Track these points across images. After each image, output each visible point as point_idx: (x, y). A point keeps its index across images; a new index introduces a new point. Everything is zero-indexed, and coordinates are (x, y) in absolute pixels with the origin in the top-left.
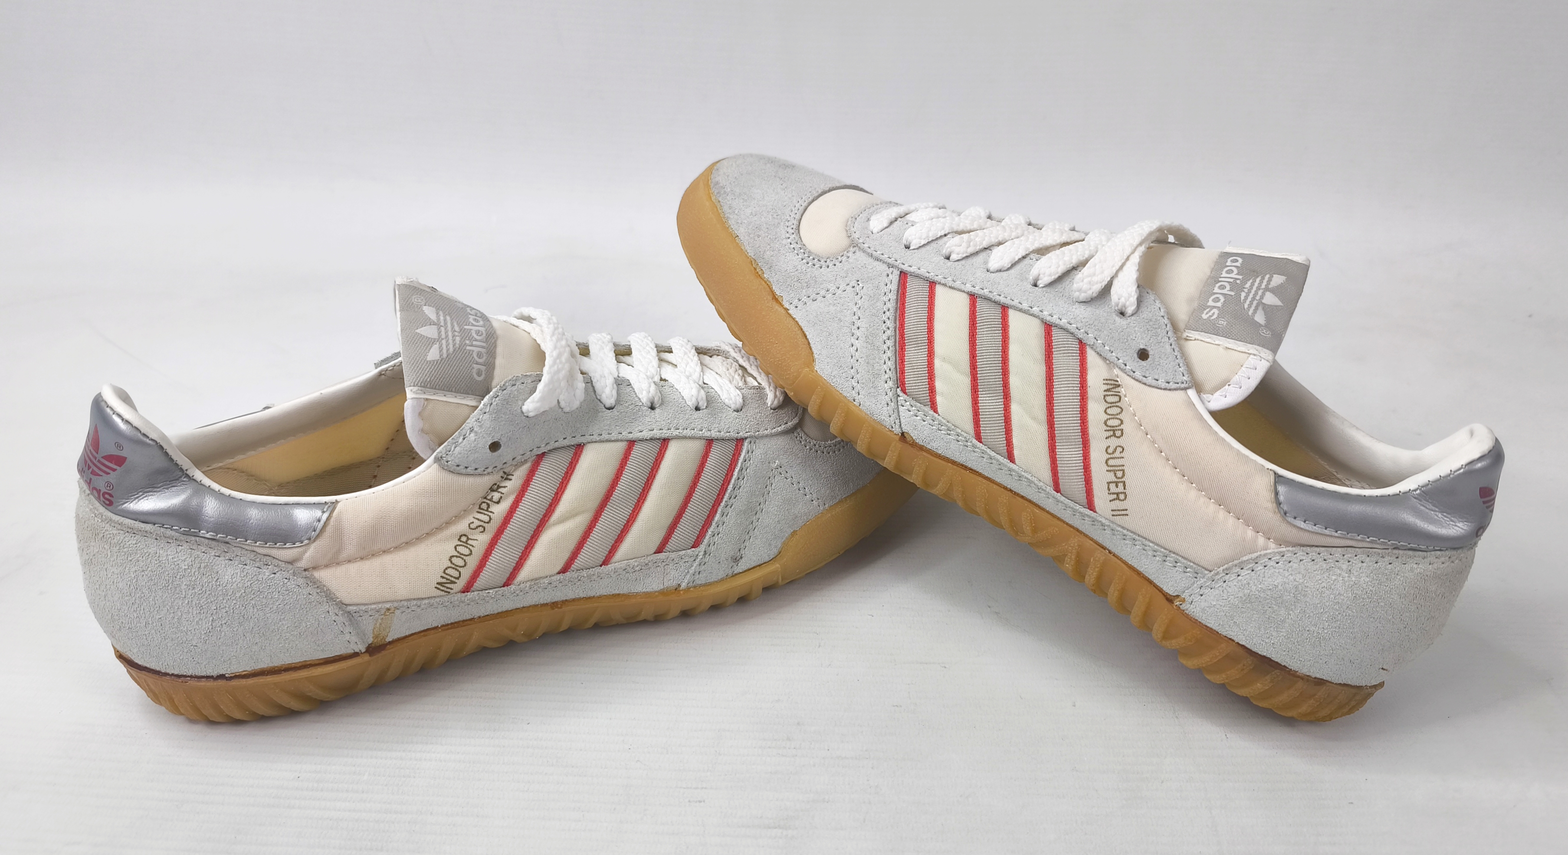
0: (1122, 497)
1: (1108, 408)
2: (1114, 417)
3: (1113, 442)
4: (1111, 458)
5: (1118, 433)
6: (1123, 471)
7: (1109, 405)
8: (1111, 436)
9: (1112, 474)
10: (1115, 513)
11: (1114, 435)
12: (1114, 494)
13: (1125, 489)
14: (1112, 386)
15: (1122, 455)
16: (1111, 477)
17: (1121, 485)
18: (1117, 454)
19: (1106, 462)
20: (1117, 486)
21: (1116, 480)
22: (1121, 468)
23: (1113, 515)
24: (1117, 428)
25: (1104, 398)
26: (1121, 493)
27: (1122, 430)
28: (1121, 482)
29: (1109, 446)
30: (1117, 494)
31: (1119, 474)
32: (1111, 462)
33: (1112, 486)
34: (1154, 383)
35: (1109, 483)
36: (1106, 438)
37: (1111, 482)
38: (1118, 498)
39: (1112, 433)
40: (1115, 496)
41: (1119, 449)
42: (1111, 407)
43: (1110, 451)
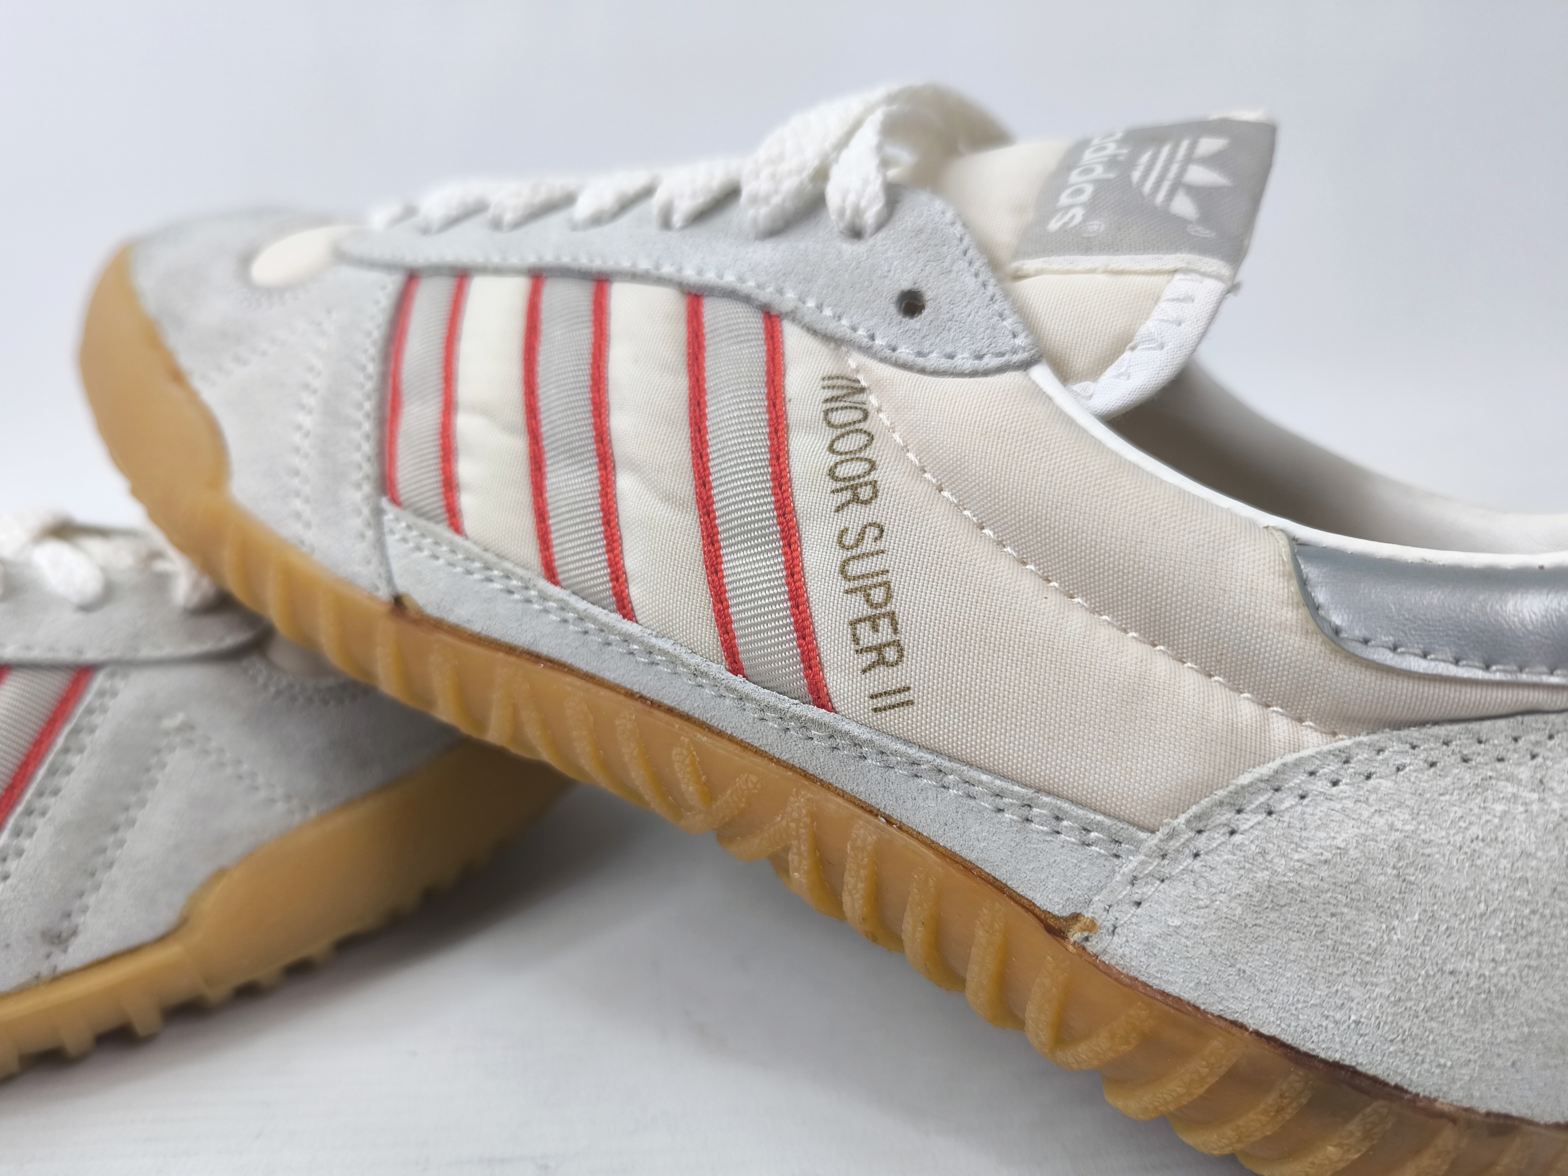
0: (891, 654)
1: (838, 438)
2: (852, 456)
3: (856, 516)
4: (854, 558)
5: (865, 493)
6: (887, 584)
7: (839, 432)
8: (849, 502)
9: (859, 598)
10: (880, 703)
11: (856, 499)
12: (869, 649)
13: (895, 631)
14: (845, 391)
15: (880, 545)
16: (858, 607)
17: (884, 624)
18: (868, 545)
19: (843, 571)
20: (875, 629)
21: (870, 612)
22: (880, 579)
23: (875, 710)
24: (861, 480)
25: (825, 419)
26: (888, 645)
27: (874, 484)
28: (884, 615)
29: (847, 530)
30: (879, 649)
31: (878, 595)
32: (855, 568)
33: (864, 630)
34: (945, 364)
35: (853, 624)
36: (838, 510)
37: (860, 620)
38: (882, 661)
39: (848, 495)
40: (873, 656)
41: (873, 532)
42: (843, 436)
43: (849, 540)
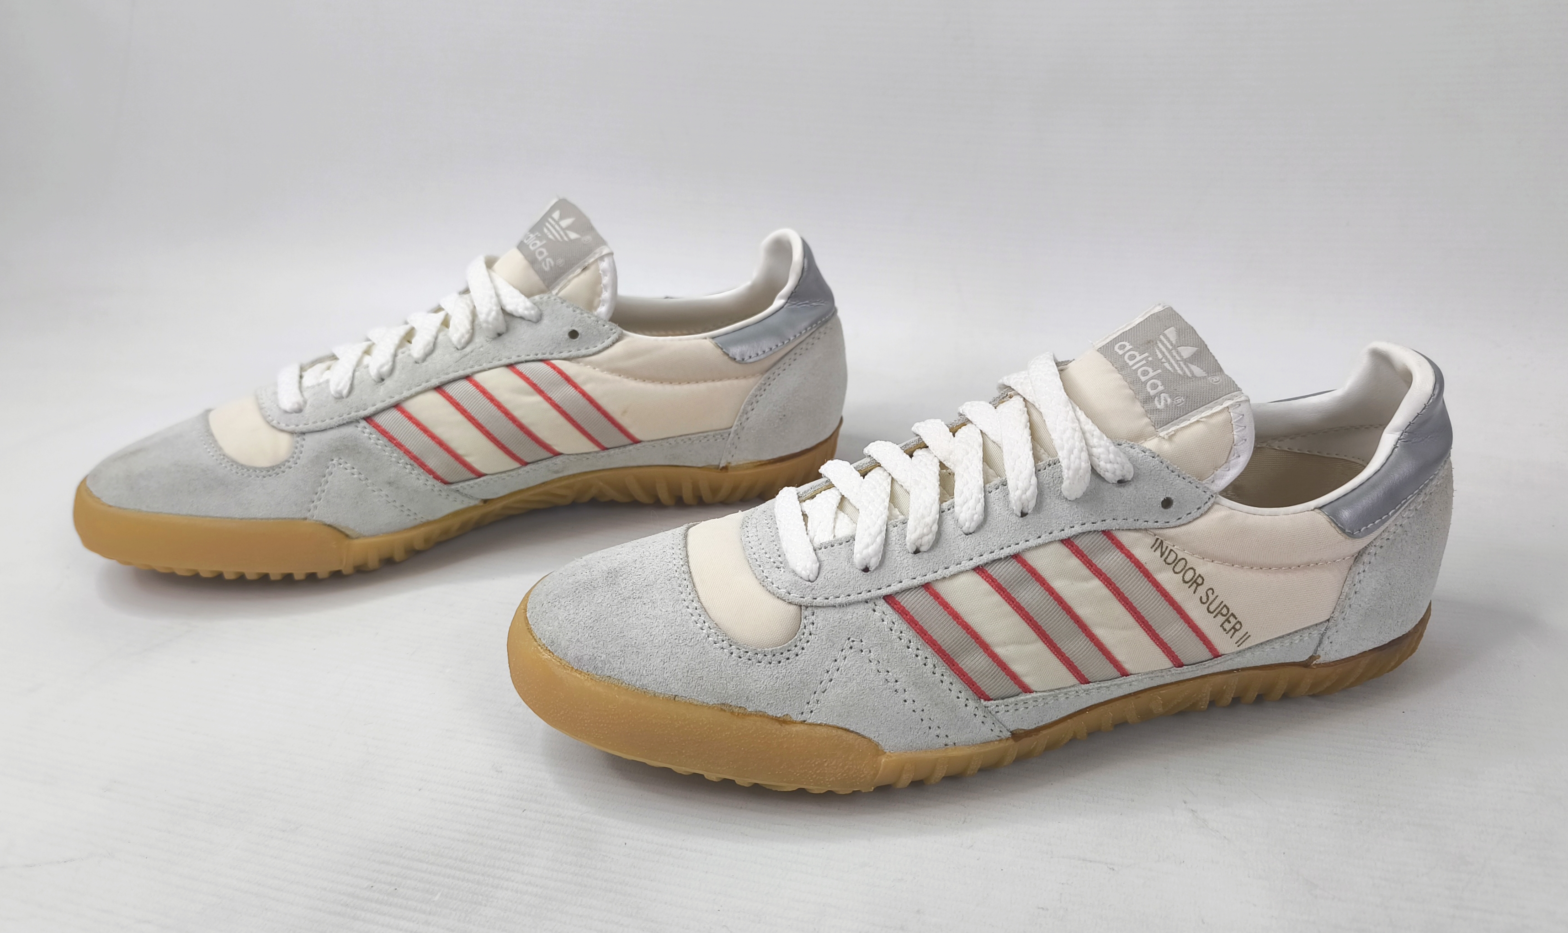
0: (1238, 626)
1: (1174, 567)
2: (1185, 570)
3: (1202, 590)
4: (1210, 605)
5: (1200, 581)
6: (1225, 606)
7: (1173, 565)
8: (1196, 588)
9: (1219, 615)
10: (1238, 644)
11: (1198, 585)
12: (1230, 630)
13: (1236, 619)
14: (1160, 548)
15: (1215, 594)
16: (1221, 619)
17: (1232, 619)
18: (1211, 598)
19: (1209, 612)
20: (1229, 622)
21: (1225, 618)
22: (1222, 606)
23: (1238, 646)
24: (1196, 577)
25: (1166, 563)
26: (1236, 624)
27: (1200, 576)
28: (1230, 616)
29: (1201, 597)
30: (1233, 627)
31: (1224, 611)
32: (1212, 608)
33: (1227, 626)
34: (1190, 517)
35: (1222, 626)
36: (1194, 593)
37: (1223, 624)
38: (1236, 630)
39: (1195, 585)
40: (1233, 630)
41: (1210, 592)
42: (1176, 565)
43: (1204, 600)
